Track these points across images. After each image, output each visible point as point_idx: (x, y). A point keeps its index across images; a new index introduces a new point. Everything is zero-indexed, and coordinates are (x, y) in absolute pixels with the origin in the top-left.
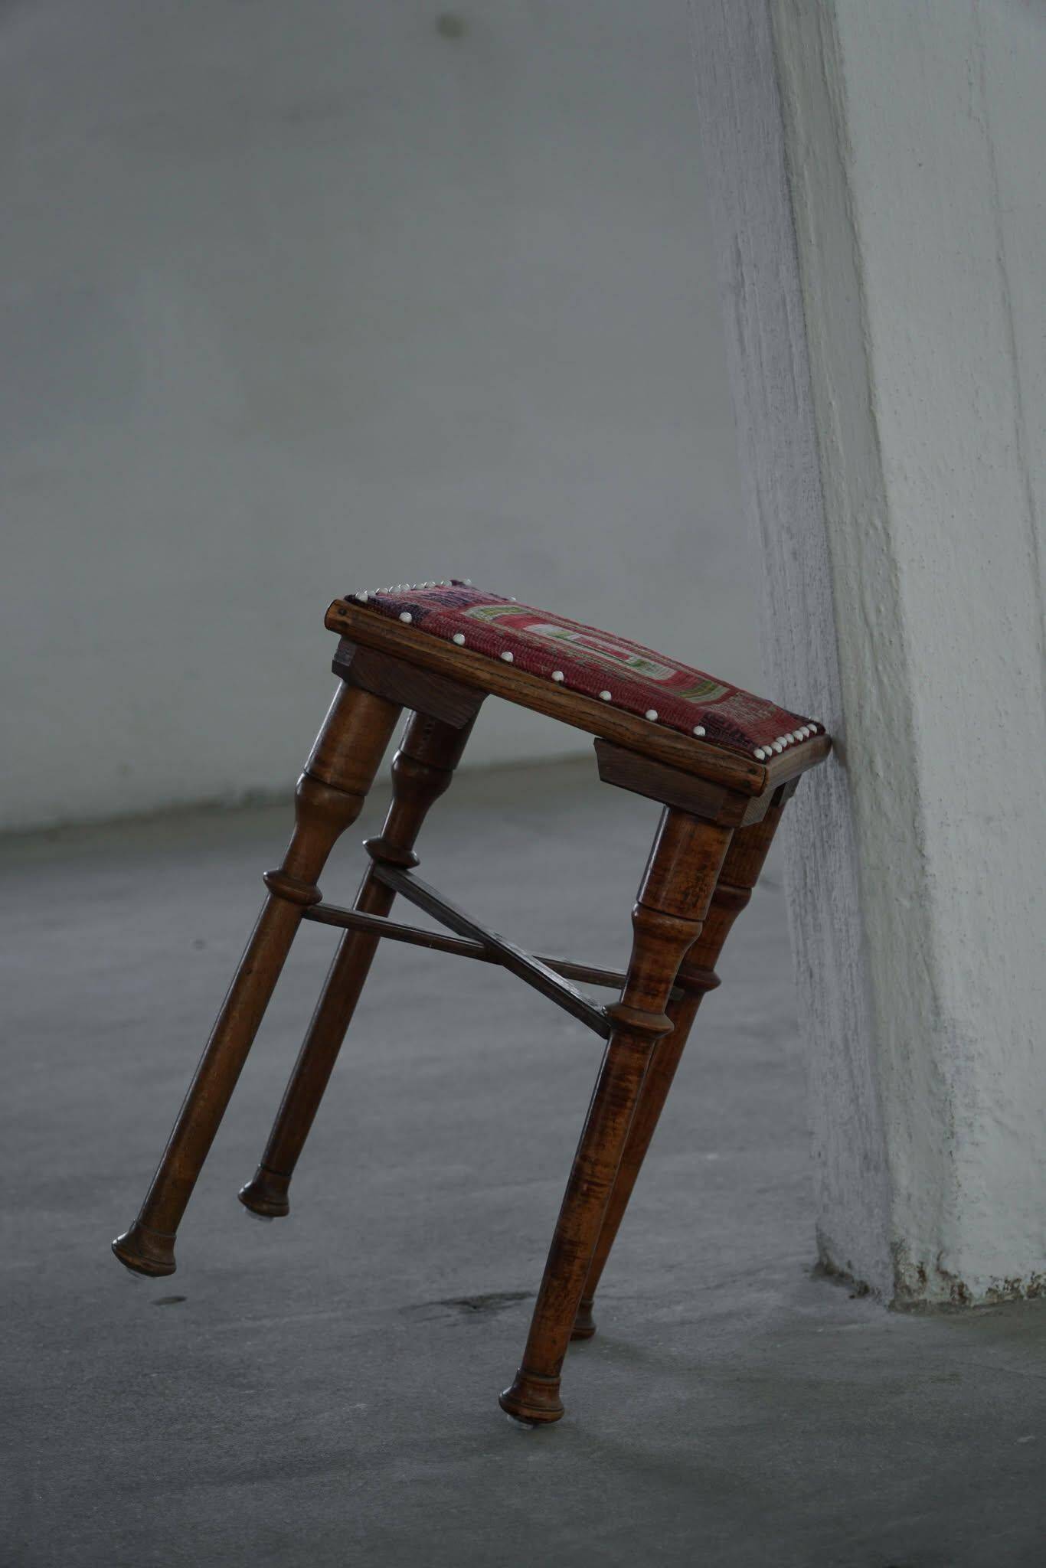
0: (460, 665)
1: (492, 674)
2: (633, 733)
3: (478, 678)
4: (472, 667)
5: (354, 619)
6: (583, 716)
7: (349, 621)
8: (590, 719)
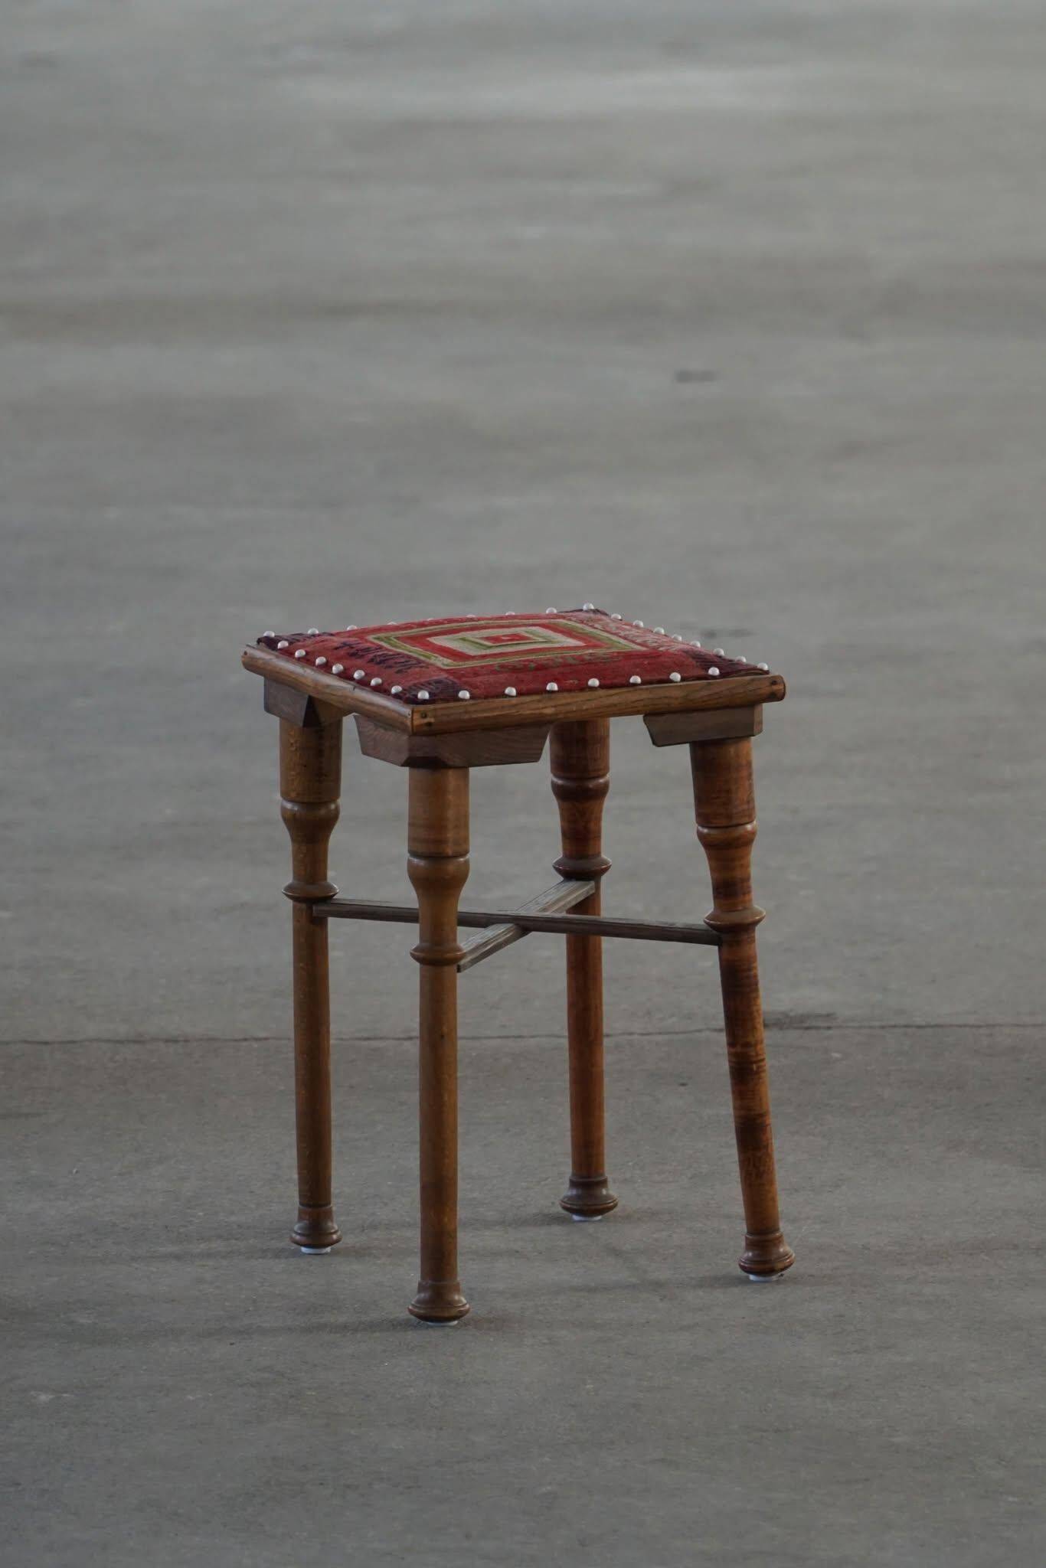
0: (528, 712)
1: (555, 706)
2: (677, 698)
3: (547, 715)
4: (538, 709)
5: (435, 717)
6: (636, 704)
7: (432, 720)
8: (642, 703)
